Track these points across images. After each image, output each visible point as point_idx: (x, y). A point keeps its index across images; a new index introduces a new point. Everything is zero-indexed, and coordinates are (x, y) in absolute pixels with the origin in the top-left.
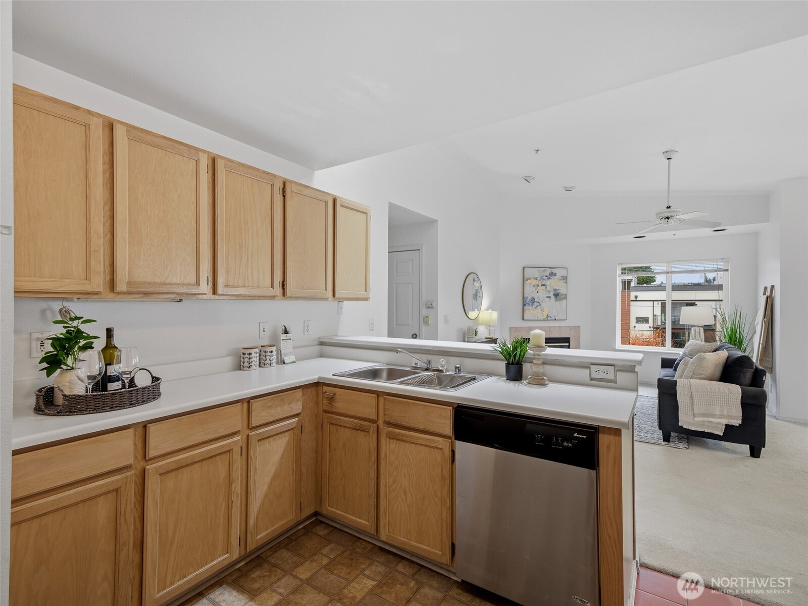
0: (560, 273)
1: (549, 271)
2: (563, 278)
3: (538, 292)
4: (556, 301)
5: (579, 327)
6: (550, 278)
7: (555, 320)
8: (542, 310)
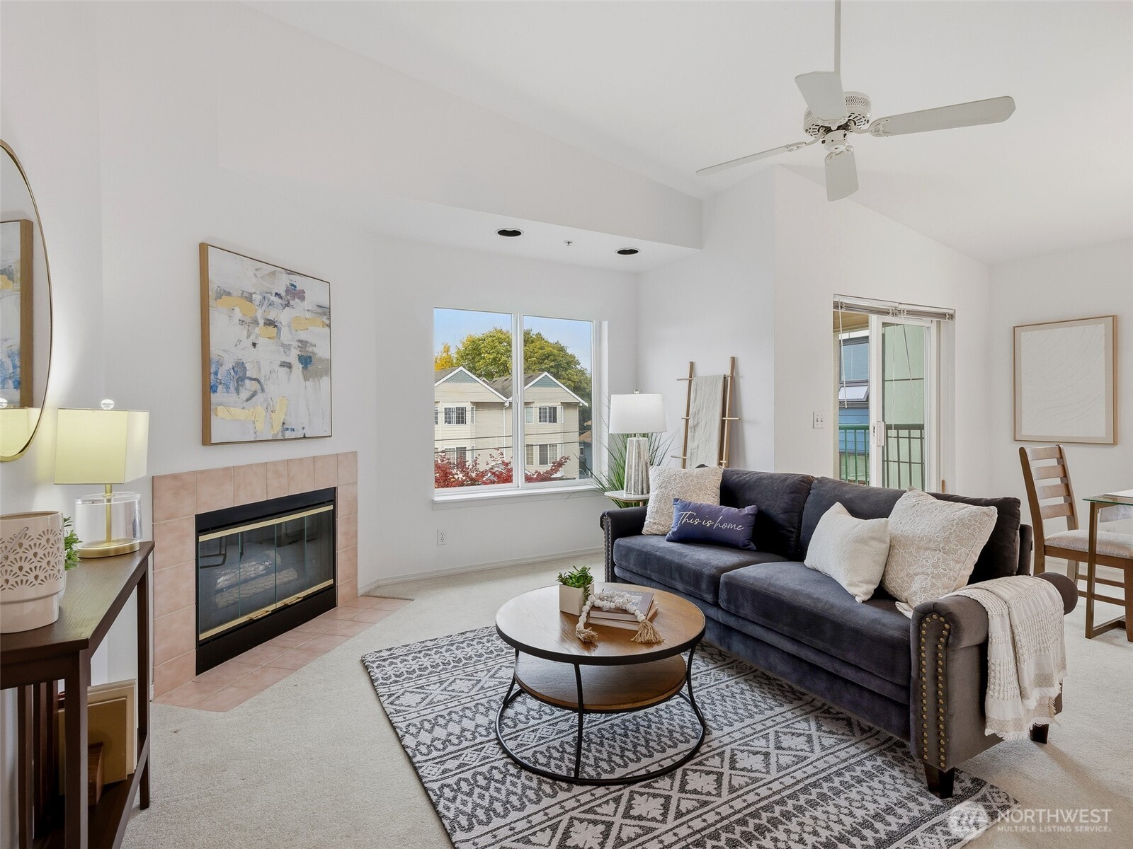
0: (315, 294)
1: (281, 284)
2: (320, 310)
3: (254, 345)
4: (306, 379)
5: (355, 453)
6: (288, 305)
7: (305, 437)
8: (270, 410)
